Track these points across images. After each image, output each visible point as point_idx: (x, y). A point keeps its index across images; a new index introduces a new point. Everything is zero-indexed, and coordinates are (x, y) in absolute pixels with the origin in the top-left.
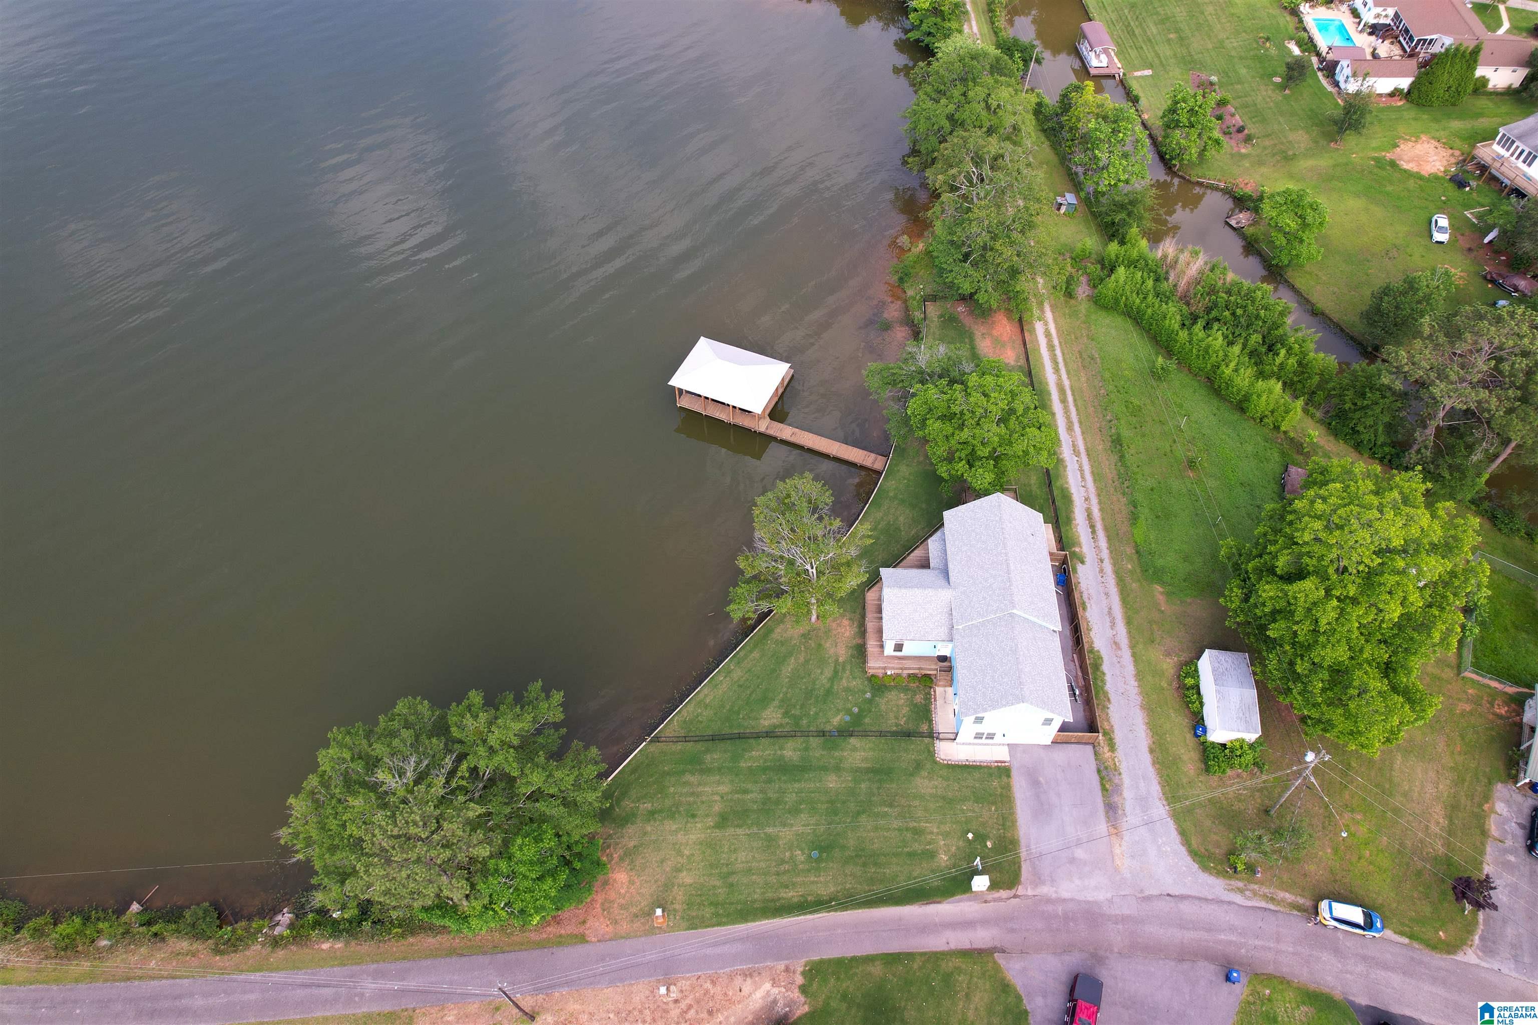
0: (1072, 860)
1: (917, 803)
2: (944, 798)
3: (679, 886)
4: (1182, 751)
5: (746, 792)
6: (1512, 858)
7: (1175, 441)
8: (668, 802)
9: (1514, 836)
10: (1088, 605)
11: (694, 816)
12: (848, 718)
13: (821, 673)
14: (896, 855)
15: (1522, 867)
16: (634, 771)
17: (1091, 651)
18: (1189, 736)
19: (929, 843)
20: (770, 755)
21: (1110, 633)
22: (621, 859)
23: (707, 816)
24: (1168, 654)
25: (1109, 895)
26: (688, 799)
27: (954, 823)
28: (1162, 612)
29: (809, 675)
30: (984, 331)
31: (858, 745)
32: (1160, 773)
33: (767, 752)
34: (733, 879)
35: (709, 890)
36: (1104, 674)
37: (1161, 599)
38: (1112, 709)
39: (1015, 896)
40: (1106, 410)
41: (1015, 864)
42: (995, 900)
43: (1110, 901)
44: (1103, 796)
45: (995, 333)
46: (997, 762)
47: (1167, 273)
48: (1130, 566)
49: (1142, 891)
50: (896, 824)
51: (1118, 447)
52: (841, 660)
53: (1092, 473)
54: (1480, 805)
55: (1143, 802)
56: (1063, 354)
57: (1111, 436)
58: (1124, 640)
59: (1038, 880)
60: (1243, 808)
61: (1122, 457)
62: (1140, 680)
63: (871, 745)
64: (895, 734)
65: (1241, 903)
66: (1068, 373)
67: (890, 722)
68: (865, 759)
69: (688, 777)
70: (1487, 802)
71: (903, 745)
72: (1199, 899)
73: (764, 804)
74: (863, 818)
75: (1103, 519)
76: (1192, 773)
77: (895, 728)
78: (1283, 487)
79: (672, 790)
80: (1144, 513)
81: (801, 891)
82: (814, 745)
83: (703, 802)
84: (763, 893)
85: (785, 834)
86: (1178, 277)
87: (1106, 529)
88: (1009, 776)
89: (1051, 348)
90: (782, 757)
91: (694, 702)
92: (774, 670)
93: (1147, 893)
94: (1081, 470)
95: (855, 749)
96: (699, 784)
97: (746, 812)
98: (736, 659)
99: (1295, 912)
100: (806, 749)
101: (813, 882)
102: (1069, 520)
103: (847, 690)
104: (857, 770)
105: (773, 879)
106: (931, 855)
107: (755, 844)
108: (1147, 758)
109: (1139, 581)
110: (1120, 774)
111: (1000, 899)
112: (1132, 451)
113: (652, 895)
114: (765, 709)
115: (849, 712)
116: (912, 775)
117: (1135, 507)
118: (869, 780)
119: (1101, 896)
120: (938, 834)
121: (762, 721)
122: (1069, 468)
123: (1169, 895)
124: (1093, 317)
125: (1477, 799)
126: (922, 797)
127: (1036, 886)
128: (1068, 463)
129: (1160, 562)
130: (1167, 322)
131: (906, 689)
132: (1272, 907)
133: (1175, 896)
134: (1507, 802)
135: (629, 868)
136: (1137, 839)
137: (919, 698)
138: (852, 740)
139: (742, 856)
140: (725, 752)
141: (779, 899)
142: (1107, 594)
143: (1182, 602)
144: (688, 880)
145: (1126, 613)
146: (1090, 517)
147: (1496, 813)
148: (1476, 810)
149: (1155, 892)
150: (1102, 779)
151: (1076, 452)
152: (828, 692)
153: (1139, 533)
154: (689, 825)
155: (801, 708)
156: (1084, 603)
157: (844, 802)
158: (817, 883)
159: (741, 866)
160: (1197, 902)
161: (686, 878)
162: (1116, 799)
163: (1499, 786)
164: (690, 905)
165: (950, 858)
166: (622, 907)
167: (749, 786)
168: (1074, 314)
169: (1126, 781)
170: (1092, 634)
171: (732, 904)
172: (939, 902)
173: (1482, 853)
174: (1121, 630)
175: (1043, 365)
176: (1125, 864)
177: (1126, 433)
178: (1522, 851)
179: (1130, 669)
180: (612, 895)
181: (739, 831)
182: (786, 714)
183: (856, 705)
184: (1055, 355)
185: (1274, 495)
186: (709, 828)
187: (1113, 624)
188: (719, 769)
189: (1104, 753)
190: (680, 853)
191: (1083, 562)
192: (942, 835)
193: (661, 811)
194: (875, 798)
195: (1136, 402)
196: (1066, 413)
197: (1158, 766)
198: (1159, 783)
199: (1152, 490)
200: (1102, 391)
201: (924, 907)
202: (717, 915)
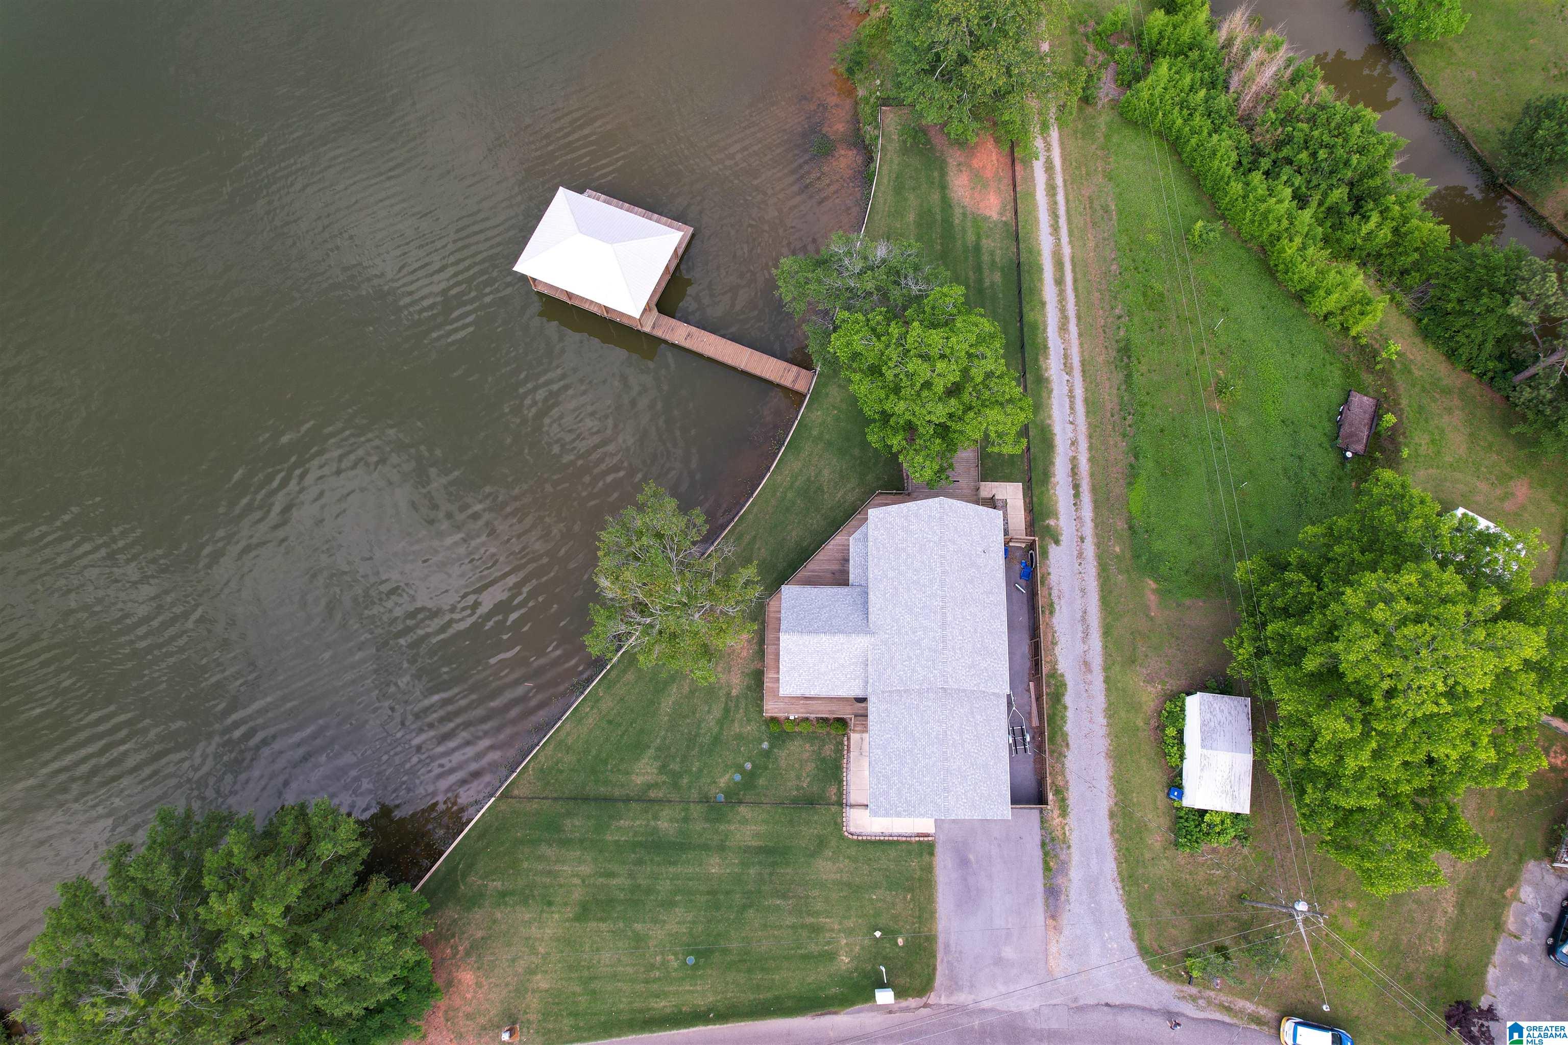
0: (999, 961)
1: (816, 893)
2: (849, 885)
3: (534, 991)
4: (1150, 817)
5: (612, 875)
6: (1524, 959)
7: (1202, 352)
8: (521, 882)
9: (1534, 931)
10: (1057, 607)
11: (550, 904)
12: (738, 777)
13: (709, 712)
14: (787, 958)
15: (1534, 972)
16: (481, 836)
17: (1053, 674)
18: (1161, 795)
19: (828, 943)
20: (641, 826)
21: (1080, 648)
22: (468, 954)
23: (566, 904)
24: (1150, 680)
25: (1036, 1005)
26: (544, 880)
27: (860, 917)
28: (1152, 619)
29: (694, 713)
30: (962, 159)
31: (749, 816)
32: (1118, 846)
33: (638, 823)
34: (596, 985)
35: (568, 997)
36: (1065, 708)
37: (1152, 599)
38: (1069, 757)
39: (926, 1006)
40: (1115, 298)
41: (929, 966)
42: (902, 1010)
43: (1037, 1012)
44: (1045, 877)
45: (976, 163)
46: (919, 835)
47: (1228, 71)
48: (1117, 549)
49: (1076, 1000)
50: (790, 920)
51: (1126, 360)
52: (734, 692)
53: (1086, 401)
54: (1502, 890)
55: (1092, 885)
56: (1067, 201)
57: (1117, 341)
58: (1097, 660)
59: (954, 986)
60: (1212, 893)
61: (1129, 376)
62: (1110, 717)
63: (765, 816)
64: (795, 801)
65: (1191, 1015)
66: (1071, 233)
67: (789, 784)
68: (757, 835)
69: (545, 850)
70: (1511, 886)
71: (804, 815)
72: (1143, 1009)
73: (632, 892)
74: (750, 913)
75: (1092, 475)
76: (1158, 845)
77: (795, 793)
78: (1339, 425)
79: (525, 865)
80: (1148, 465)
81: (674, 1001)
82: (695, 815)
83: (561, 886)
84: (631, 1003)
85: (657, 934)
86: (1244, 83)
87: (1094, 489)
88: (932, 854)
89: (1051, 190)
90: (655, 830)
91: (553, 743)
92: (652, 702)
93: (1081, 1002)
94: (1072, 397)
95: (744, 821)
96: (557, 861)
97: (611, 902)
98: (605, 681)
99: (1254, 1026)
100: (686, 820)
101: (689, 992)
102: (1047, 475)
103: (739, 737)
104: (747, 850)
105: (640, 987)
106: (831, 956)
107: (620, 944)
108: (1105, 825)
109: (1128, 571)
110: (1069, 847)
111: (907, 1009)
112: (1143, 368)
113: (502, 1002)
114: (638, 759)
115: (740, 769)
116: (812, 855)
117: (1136, 457)
118: (760, 863)
119: (1027, 1006)
120: (839, 931)
121: (634, 777)
122: (1055, 393)
123: (1107, 1005)
124: (1115, 139)
125: (1500, 881)
126: (822, 885)
127: (952, 993)
128: (1055, 386)
129: (1158, 546)
130: (1216, 163)
131: (811, 738)
132: (1227, 1019)
133: (1115, 1006)
134: (1536, 886)
135: (476, 966)
136: (1078, 932)
137: (828, 750)
138: (743, 810)
139: (606, 956)
140: (589, 817)
141: (649, 1010)
142: (1083, 590)
143: (1179, 605)
144: (544, 985)
145: (1104, 619)
146: (1074, 471)
147: (1520, 900)
148: (1495, 896)
149: (1092, 1001)
150: (1046, 854)
151: (1067, 368)
152: (716, 740)
153: (1137, 497)
154: (545, 915)
155: (682, 762)
156: (1052, 605)
157: (728, 893)
158: (692, 992)
159: (605, 969)
160: (1139, 1014)
161: (542, 982)
162: (1060, 880)
163: (1531, 865)
164: (546, 1015)
165: (852, 960)
166: (468, 1016)
167: (614, 867)
168: (1088, 132)
169: (1075, 856)
170: (1057, 650)
171: (595, 1014)
172: (835, 1013)
173: (1492, 952)
174: (1096, 642)
175: (1037, 220)
176: (1059, 964)
177: (1138, 339)
178: (1540, 951)
179: (1100, 700)
180: (457, 1001)
181: (603, 926)
182: (663, 769)
183: (749, 759)
184: (1056, 203)
185: (1324, 439)
186: (567, 920)
187: (1086, 635)
188: (581, 841)
189: (1053, 819)
190: (533, 951)
191: (1057, 542)
192: (844, 932)
193: (512, 893)
194: (765, 888)
195: (1158, 286)
196: (1060, 302)
197: (1117, 836)
198: (1116, 859)
199: (1162, 431)
200: (1114, 267)
201: (817, 1019)
202: (577, 1028)
